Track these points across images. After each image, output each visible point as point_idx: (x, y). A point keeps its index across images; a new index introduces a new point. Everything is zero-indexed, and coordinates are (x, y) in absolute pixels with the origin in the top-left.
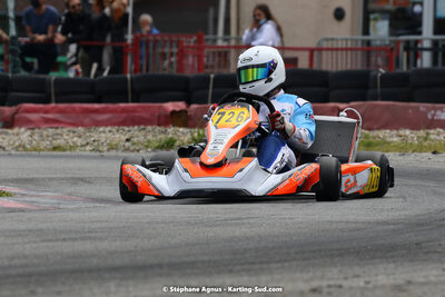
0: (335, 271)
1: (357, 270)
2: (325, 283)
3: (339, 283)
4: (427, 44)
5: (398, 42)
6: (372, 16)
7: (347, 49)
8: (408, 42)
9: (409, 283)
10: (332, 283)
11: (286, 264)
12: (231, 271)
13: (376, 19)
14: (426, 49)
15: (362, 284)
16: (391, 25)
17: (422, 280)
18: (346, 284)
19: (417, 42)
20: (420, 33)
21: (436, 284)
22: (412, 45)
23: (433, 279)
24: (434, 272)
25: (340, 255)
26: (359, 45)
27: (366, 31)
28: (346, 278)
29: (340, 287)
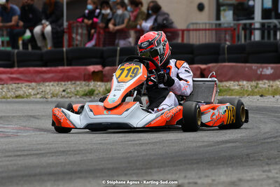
0: (193, 173)
1: (207, 172)
2: (186, 181)
3: (195, 181)
4: (257, 26)
5: (239, 25)
6: (222, 8)
7: (206, 30)
8: (245, 25)
9: (240, 180)
10: (191, 181)
11: (162, 169)
12: (126, 175)
13: (224, 10)
14: (257, 29)
15: (210, 181)
16: (234, 14)
17: (249, 178)
18: (199, 181)
19: (251, 24)
20: (253, 19)
21: (258, 180)
22: (248, 26)
23: (256, 177)
24: (257, 173)
25: (198, 163)
26: (214, 27)
27: (218, 18)
28: (200, 178)
29: (196, 183)
